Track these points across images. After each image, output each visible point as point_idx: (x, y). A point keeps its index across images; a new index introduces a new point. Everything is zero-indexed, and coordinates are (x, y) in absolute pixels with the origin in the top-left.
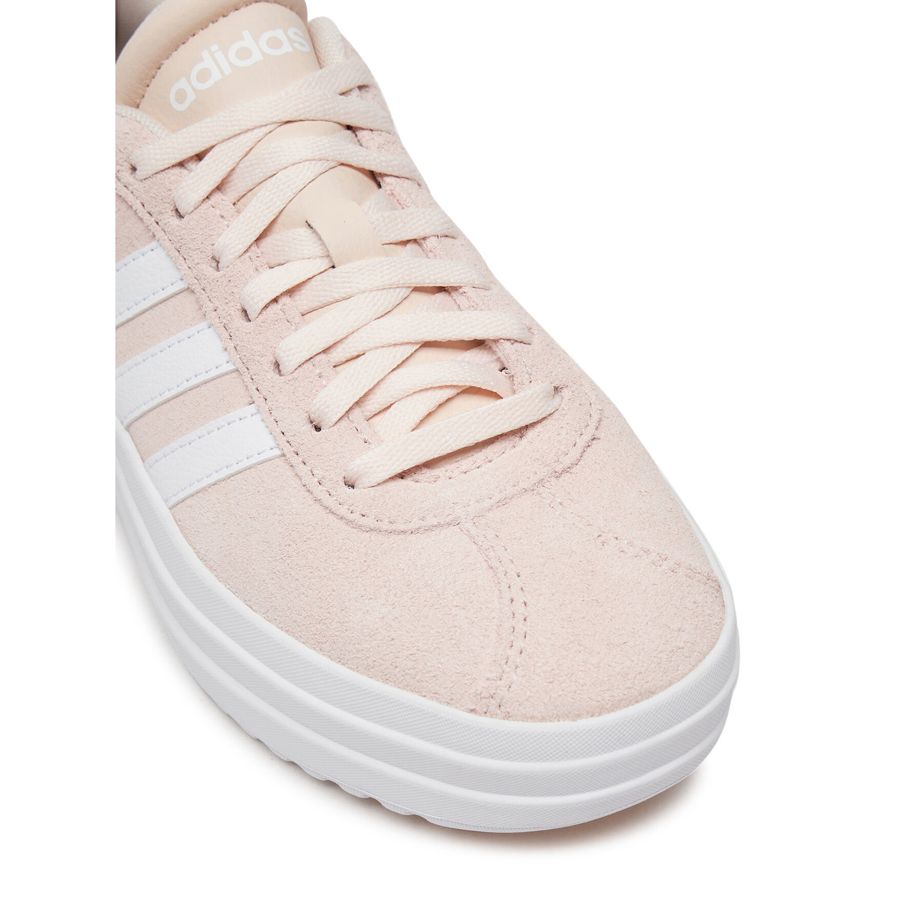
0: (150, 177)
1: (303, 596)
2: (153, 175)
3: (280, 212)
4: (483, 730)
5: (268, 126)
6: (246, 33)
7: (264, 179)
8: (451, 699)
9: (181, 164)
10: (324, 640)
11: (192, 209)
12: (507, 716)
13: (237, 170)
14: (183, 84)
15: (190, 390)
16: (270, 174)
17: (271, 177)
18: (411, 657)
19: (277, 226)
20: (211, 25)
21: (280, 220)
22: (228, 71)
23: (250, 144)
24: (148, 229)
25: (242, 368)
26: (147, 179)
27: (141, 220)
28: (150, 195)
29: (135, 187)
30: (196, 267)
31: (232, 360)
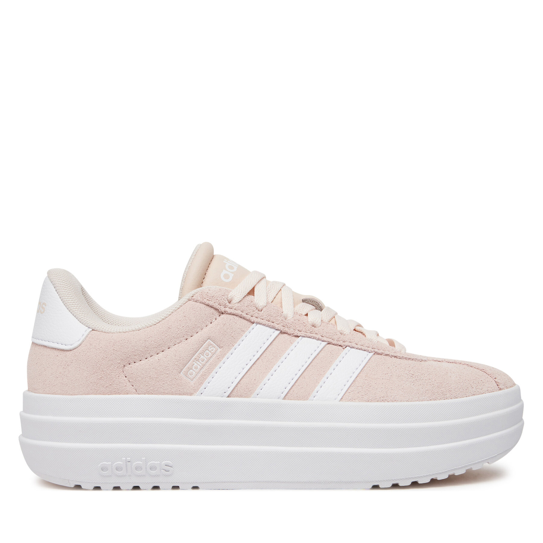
9: (249, 294)
24: (249, 320)
25: (330, 340)
26: (240, 301)
27: (244, 318)
28: (246, 306)
29: (236, 306)
30: (282, 322)
31: (323, 341)
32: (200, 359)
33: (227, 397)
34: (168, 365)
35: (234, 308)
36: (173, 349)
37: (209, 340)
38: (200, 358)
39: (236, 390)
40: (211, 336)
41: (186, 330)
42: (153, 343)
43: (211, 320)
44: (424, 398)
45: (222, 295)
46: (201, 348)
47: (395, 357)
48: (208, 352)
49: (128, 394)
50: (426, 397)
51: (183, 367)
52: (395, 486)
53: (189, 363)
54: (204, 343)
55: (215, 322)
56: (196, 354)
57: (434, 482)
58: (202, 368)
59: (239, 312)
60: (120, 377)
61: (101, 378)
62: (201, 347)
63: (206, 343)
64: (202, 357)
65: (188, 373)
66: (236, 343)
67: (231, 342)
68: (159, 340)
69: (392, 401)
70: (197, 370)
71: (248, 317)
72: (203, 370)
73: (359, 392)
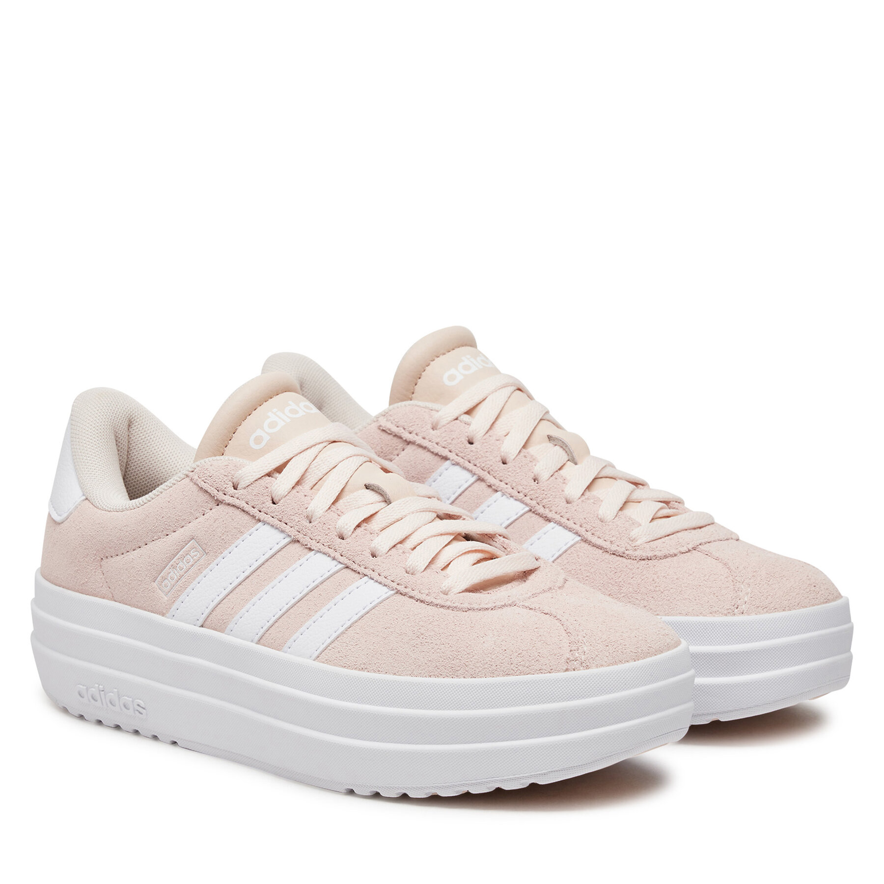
0: (252, 484)
1: (439, 650)
2: (253, 482)
3: (346, 483)
4: (576, 678)
5: (324, 443)
6: (290, 402)
7: (329, 470)
8: (551, 670)
9: (269, 475)
10: (459, 668)
11: (287, 493)
12: (587, 667)
13: (309, 470)
14: (259, 432)
15: (311, 592)
16: (333, 466)
17: (333, 468)
18: (519, 655)
19: (344, 494)
20: (264, 403)
21: (346, 489)
22: (288, 420)
23: (316, 453)
24: (254, 517)
25: (349, 563)
26: (248, 486)
27: (247, 513)
28: (254, 494)
29: (240, 494)
30: (297, 524)
31: (340, 562)
32: (178, 566)
33: (200, 627)
34: (141, 569)
35: (236, 496)
36: (151, 545)
37: (193, 540)
38: (177, 564)
39: (210, 618)
40: (195, 535)
41: (166, 523)
42: (128, 534)
43: (203, 510)
44: (420, 672)
45: (225, 475)
46: (181, 552)
47: (422, 601)
48: (190, 557)
49: (104, 598)
50: (424, 671)
51: (157, 574)
52: (377, 796)
53: (165, 569)
54: (187, 544)
55: (209, 514)
56: (174, 558)
57: (435, 799)
58: (179, 579)
59: (242, 504)
60: (97, 574)
61: (78, 570)
62: (181, 550)
63: (188, 545)
64: (181, 563)
65: (163, 584)
66: (226, 548)
67: (220, 547)
68: (134, 531)
69: (375, 672)
70: (173, 582)
71: (254, 511)
72: (180, 583)
73: (340, 651)
